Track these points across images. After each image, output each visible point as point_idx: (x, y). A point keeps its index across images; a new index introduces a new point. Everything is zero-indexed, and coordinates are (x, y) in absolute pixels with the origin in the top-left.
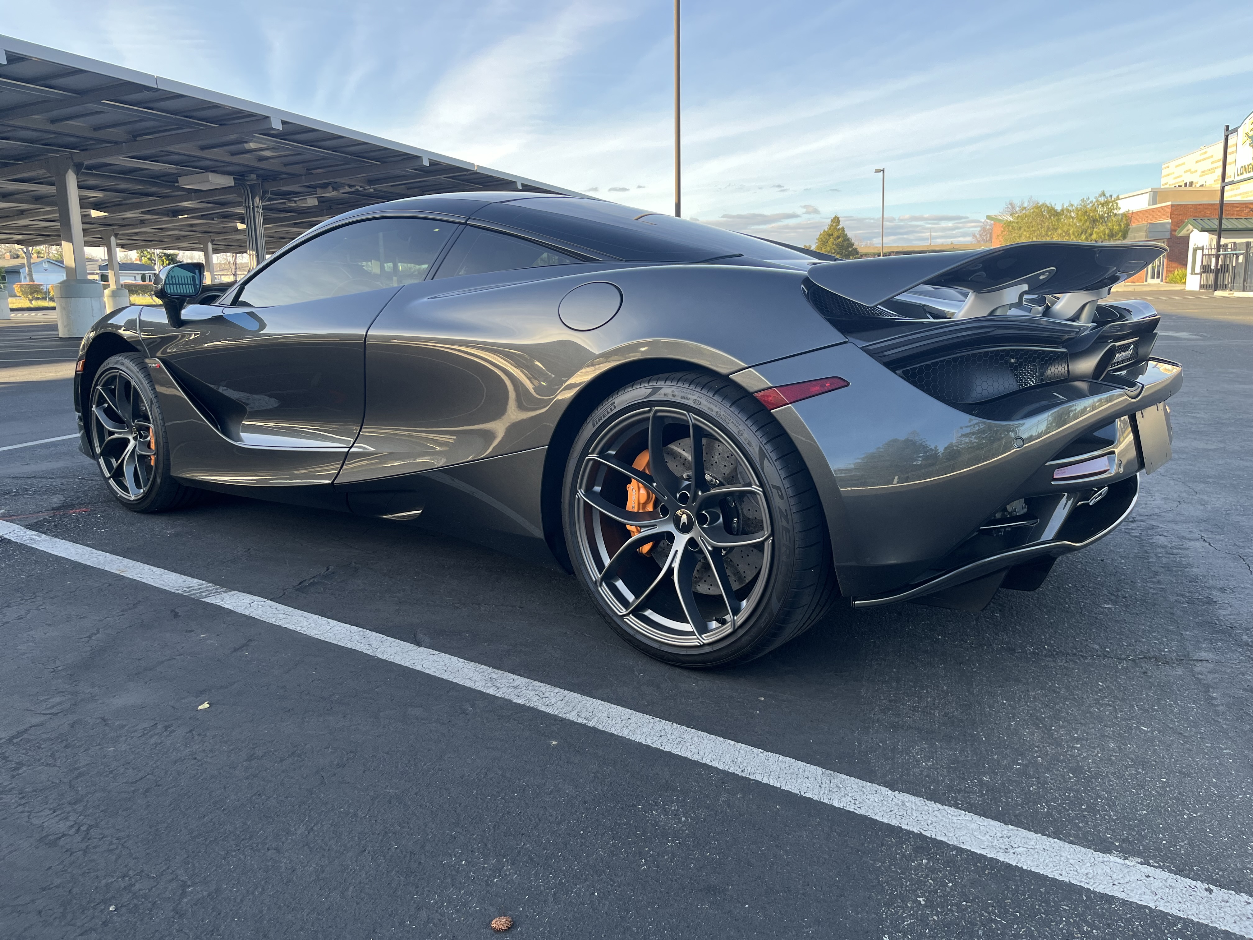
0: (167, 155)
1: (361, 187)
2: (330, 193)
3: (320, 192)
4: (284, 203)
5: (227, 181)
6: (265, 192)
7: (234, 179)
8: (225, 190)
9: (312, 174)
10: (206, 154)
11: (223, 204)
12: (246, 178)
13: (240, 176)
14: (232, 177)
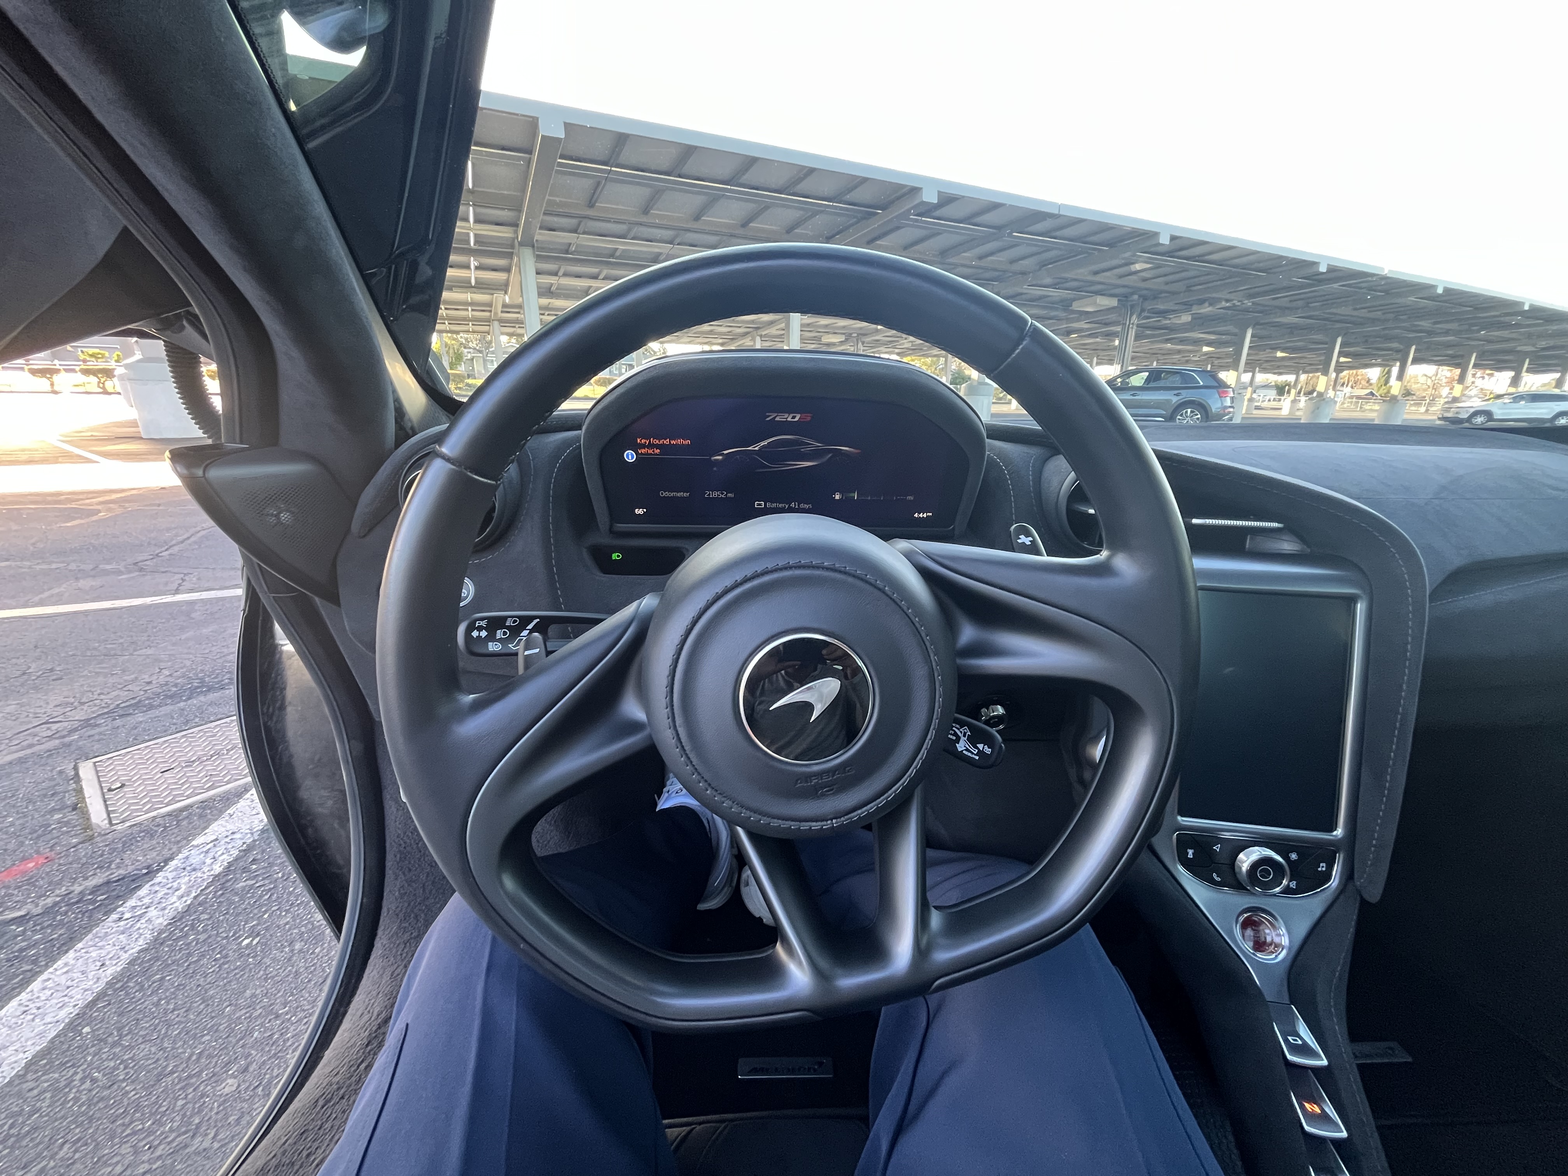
1: (1239, 301)
2: (1205, 308)
3: (1196, 310)
4: (1159, 321)
5: (1114, 302)
6: (1143, 310)
7: (1119, 300)
8: (1110, 310)
9: (1191, 290)
10: (1098, 278)
11: (1107, 324)
12: (1129, 299)
13: (1124, 299)
14: (1116, 299)
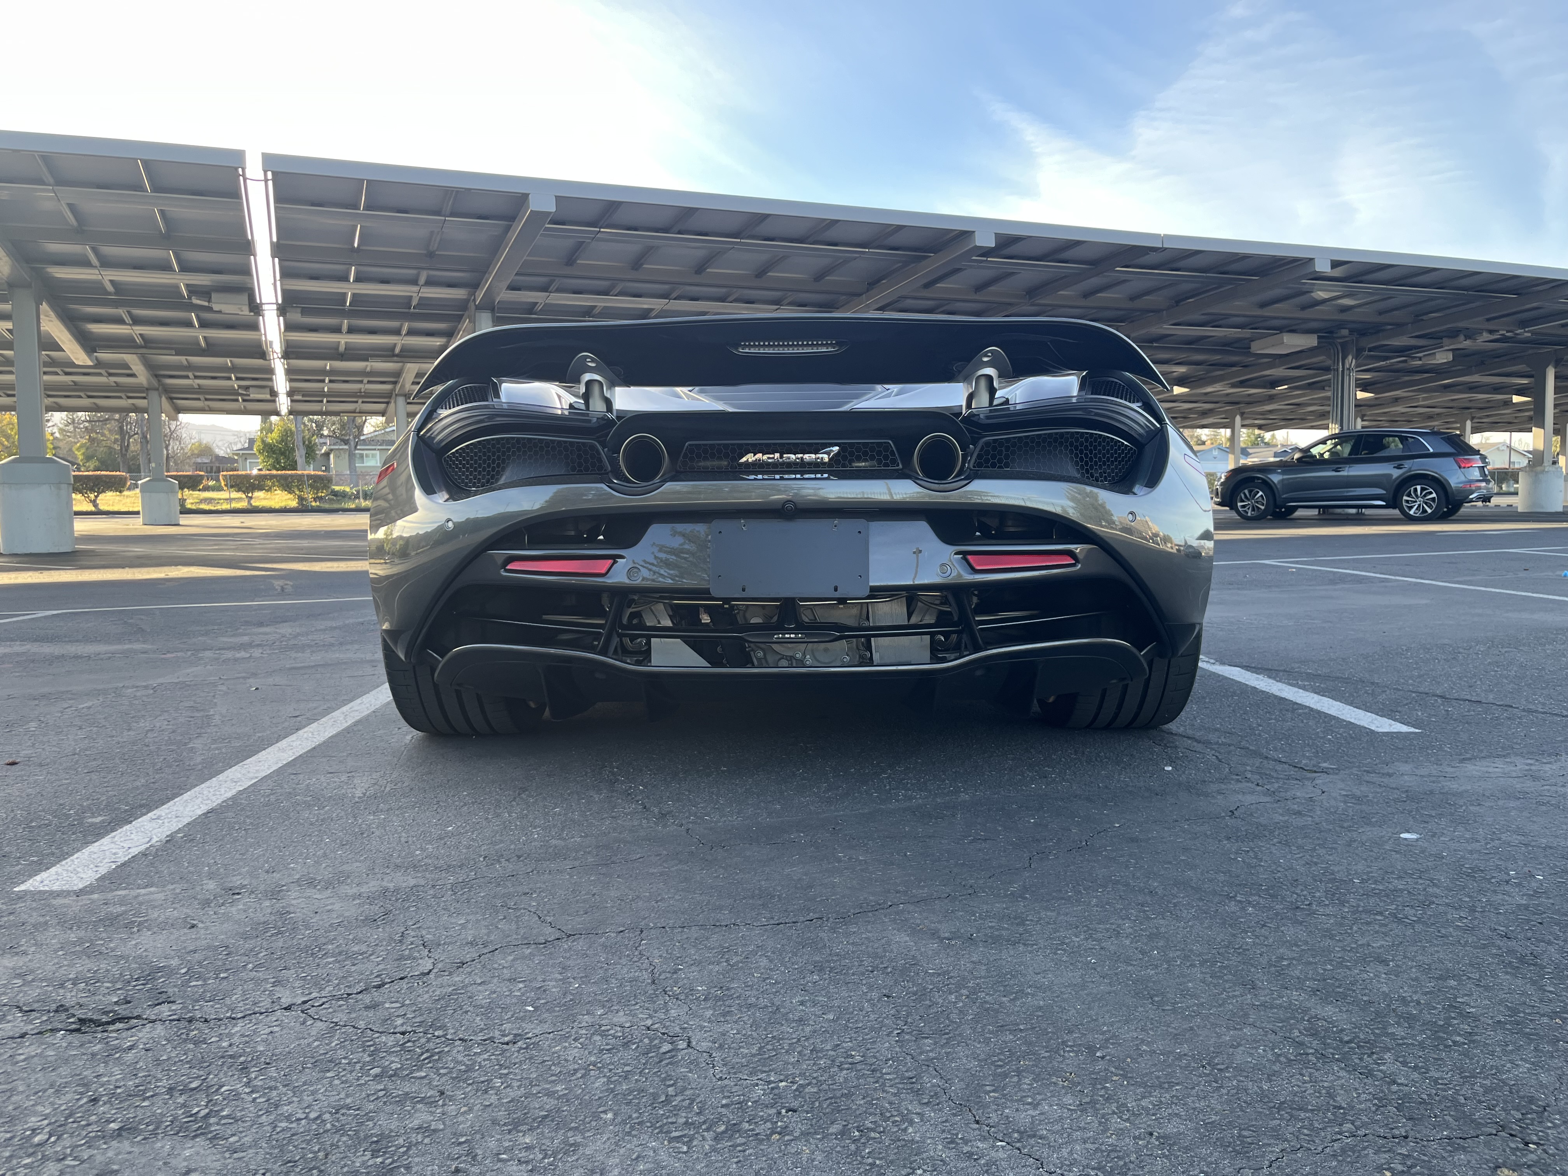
0: (1222, 319)
1: (1508, 332)
2: (1460, 343)
3: (1451, 343)
4: (1405, 361)
5: (1311, 341)
6: (1360, 349)
7: (1319, 337)
8: (1308, 352)
9: (1422, 320)
10: (1267, 312)
12: (1335, 335)
13: (1325, 334)
14: (1315, 336)
